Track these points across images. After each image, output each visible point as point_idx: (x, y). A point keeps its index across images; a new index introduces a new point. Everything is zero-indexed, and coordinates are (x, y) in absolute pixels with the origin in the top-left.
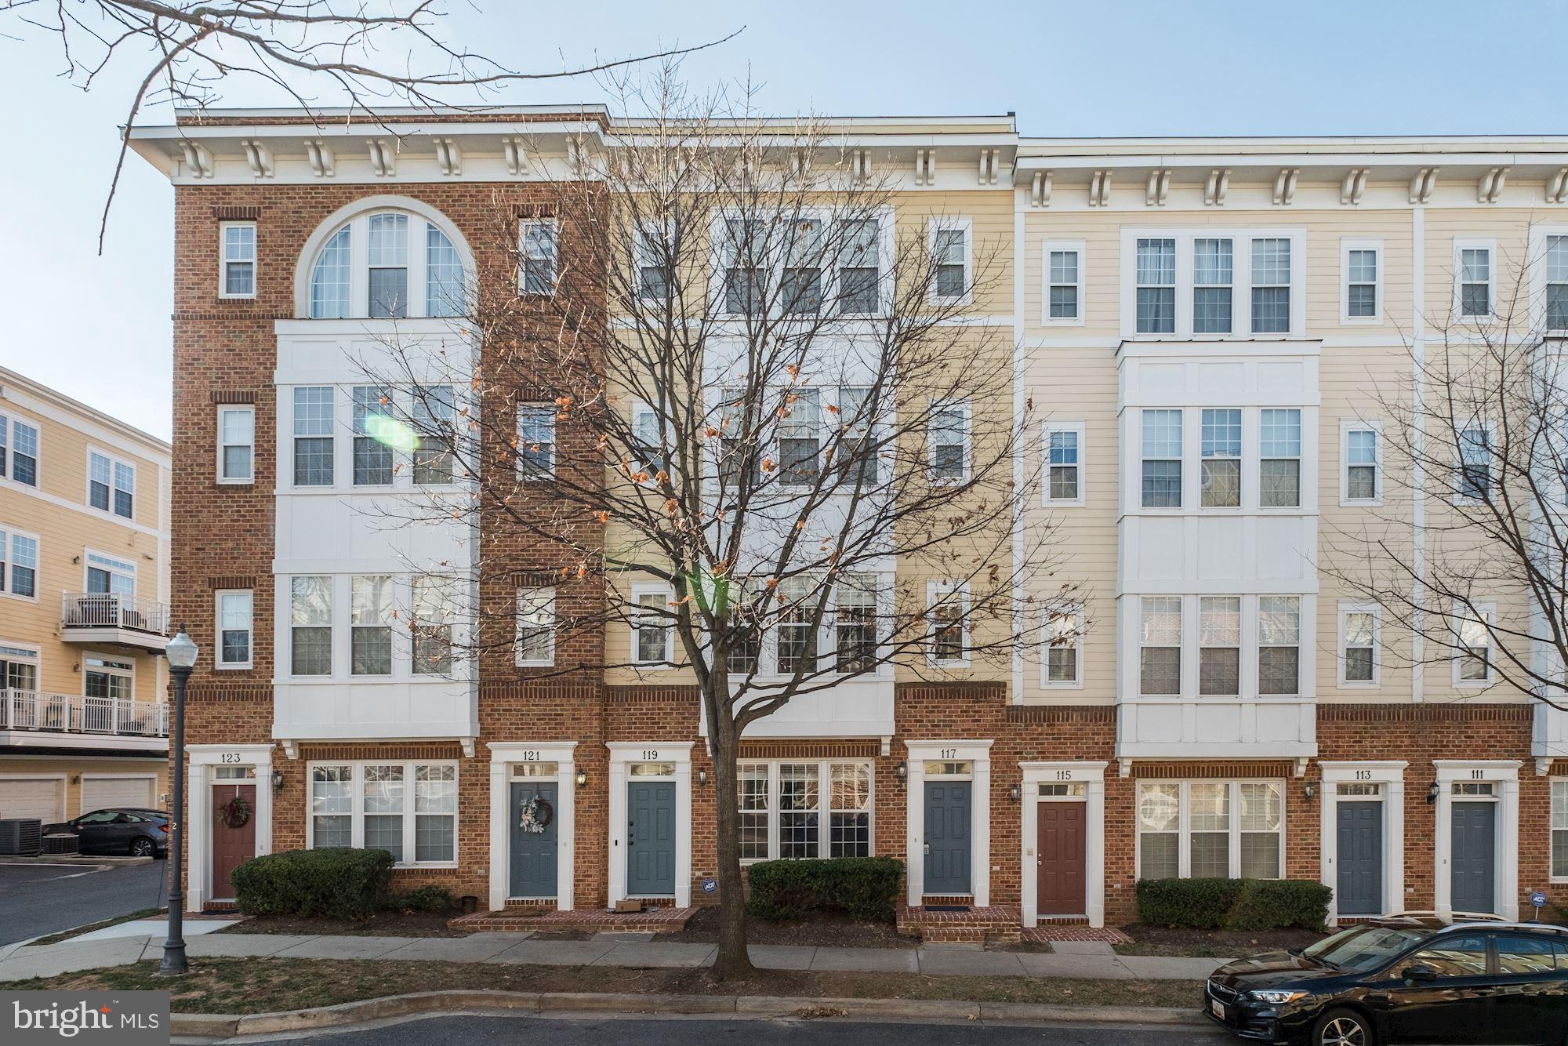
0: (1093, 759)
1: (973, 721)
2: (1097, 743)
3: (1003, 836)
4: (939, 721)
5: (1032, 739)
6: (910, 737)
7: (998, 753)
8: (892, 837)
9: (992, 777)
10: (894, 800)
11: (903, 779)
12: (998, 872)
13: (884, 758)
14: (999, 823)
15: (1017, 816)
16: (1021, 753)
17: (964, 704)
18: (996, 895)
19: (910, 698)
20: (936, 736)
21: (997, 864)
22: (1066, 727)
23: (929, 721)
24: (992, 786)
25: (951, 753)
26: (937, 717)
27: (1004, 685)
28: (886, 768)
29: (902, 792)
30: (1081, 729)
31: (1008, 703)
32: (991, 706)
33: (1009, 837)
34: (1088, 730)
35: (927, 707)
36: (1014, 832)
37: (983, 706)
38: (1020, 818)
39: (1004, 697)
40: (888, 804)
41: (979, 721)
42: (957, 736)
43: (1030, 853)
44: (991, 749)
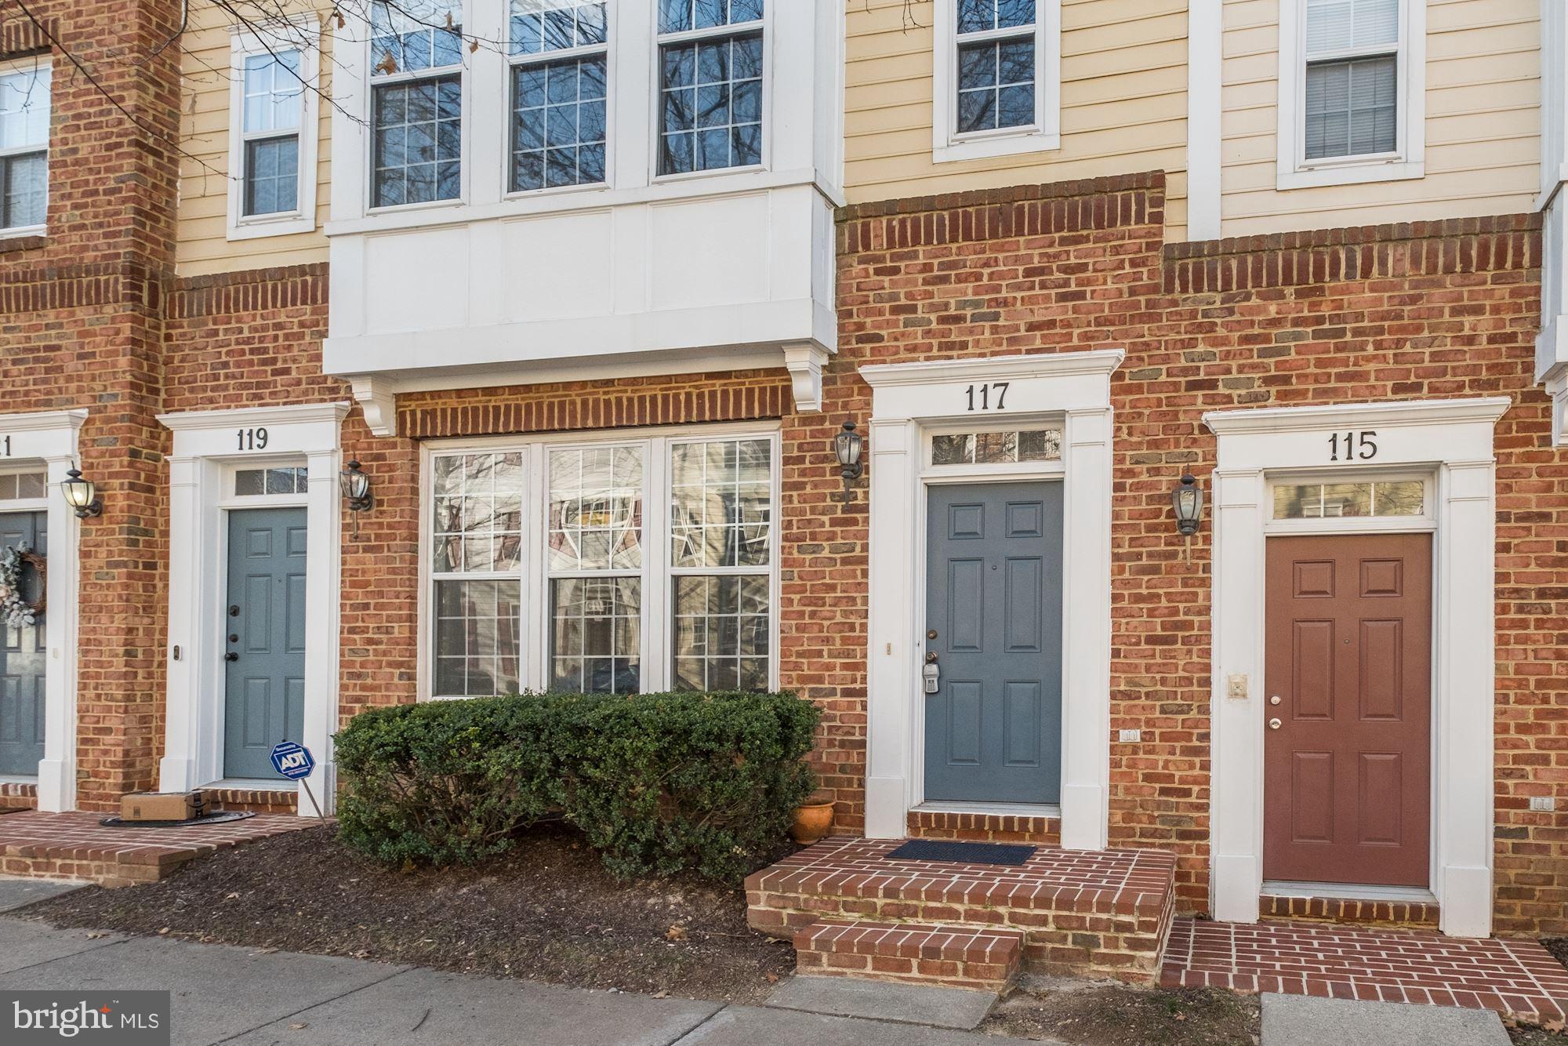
0: (1457, 390)
1: (1063, 298)
2: (1471, 340)
3: (1151, 640)
4: (962, 305)
5: (1246, 339)
6: (879, 356)
7: (1139, 389)
8: (827, 641)
9: (1118, 459)
10: (832, 537)
11: (857, 472)
12: (1135, 749)
13: (808, 419)
14: (1139, 599)
15: (1199, 576)
16: (1213, 384)
17: (1029, 248)
18: (1128, 817)
19: (879, 244)
20: (949, 348)
21: (1135, 723)
22: (1362, 297)
23: (933, 308)
24: (1118, 487)
25: (994, 395)
26: (952, 295)
27: (1158, 179)
28: (813, 446)
29: (855, 513)
30: (1414, 300)
31: (1171, 236)
32: (1116, 251)
33: (1172, 640)
34: (1438, 298)
35: (927, 268)
36: (1188, 625)
37: (1093, 252)
38: (1205, 583)
39: (1158, 218)
40: (818, 548)
41: (1081, 296)
42: (1014, 345)
43: (1238, 692)
44: (1117, 376)
